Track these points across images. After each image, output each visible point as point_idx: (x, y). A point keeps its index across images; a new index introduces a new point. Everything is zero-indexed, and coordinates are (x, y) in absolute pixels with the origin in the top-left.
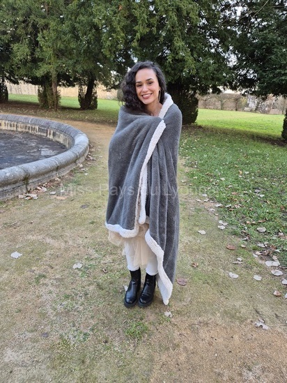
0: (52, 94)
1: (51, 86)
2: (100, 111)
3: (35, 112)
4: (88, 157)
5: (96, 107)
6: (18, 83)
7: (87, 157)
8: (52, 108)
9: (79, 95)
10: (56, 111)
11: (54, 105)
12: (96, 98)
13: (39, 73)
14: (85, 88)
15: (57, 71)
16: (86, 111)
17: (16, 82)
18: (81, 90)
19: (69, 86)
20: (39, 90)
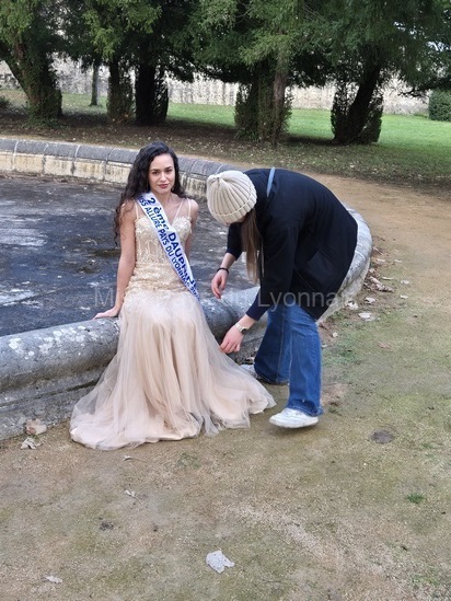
0: (271, 106)
1: (270, 84)
2: (384, 147)
3: (226, 150)
4: (371, 282)
5: (376, 137)
6: (191, 80)
7: (368, 280)
8: (265, 139)
9: (335, 106)
10: (274, 146)
11: (270, 133)
12: (379, 113)
13: (250, 55)
14: (352, 90)
15: (294, 49)
16: (347, 148)
17: (186, 77)
18: (341, 93)
19: (309, 83)
20: (239, 95)
